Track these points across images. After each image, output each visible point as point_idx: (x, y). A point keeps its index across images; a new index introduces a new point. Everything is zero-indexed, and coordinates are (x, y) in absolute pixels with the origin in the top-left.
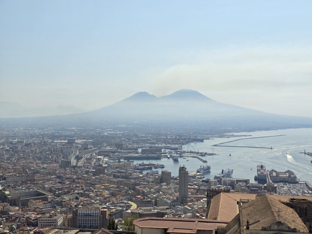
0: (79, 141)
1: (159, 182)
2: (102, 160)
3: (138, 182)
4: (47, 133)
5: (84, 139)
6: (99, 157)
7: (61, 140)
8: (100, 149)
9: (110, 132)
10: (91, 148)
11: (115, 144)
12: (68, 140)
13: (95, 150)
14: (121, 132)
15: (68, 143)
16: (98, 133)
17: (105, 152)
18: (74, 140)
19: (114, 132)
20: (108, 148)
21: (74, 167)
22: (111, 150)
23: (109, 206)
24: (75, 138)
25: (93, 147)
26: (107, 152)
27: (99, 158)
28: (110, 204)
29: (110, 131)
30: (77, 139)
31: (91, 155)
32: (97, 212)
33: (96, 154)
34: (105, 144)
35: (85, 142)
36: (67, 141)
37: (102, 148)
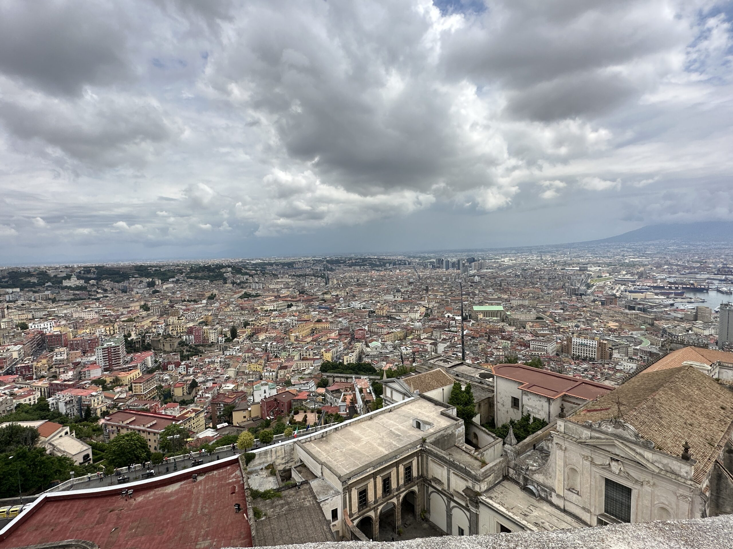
0: (593, 269)
1: (691, 319)
2: (617, 288)
4: (558, 260)
5: (599, 266)
7: (573, 267)
8: (616, 277)
9: (633, 260)
10: (606, 276)
11: (637, 272)
12: (580, 267)
13: (610, 278)
14: (648, 259)
15: (580, 270)
16: (618, 260)
17: (622, 281)
18: (587, 267)
19: (639, 259)
20: (628, 277)
21: (581, 295)
22: (631, 278)
23: (612, 338)
24: (589, 265)
25: (608, 275)
26: (624, 281)
29: (633, 258)
30: (591, 267)
31: (605, 283)
32: (594, 343)
33: (611, 283)
34: (624, 273)
35: (600, 270)
36: (578, 269)
37: (619, 276)
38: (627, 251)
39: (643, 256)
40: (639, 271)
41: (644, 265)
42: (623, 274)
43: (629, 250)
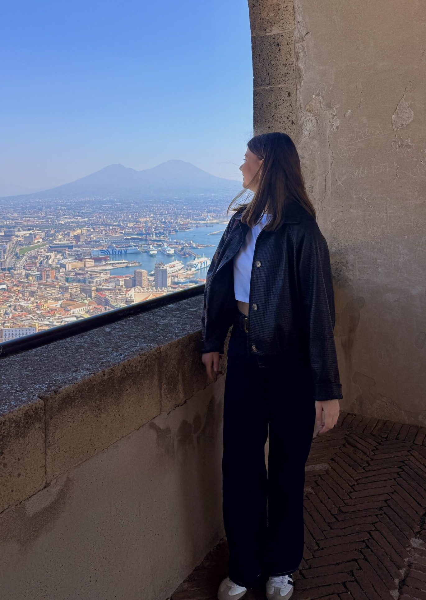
0: (22, 233)
1: (131, 285)
2: (53, 257)
3: (100, 287)
5: (29, 230)
6: (48, 254)
8: (50, 243)
9: (69, 220)
10: (39, 242)
11: (75, 236)
12: (5, 232)
13: (43, 245)
14: (85, 219)
15: (5, 236)
16: (51, 221)
17: (58, 247)
18: (14, 231)
19: (75, 220)
20: (63, 242)
21: (9, 269)
22: (68, 244)
23: (53, 322)
24: (16, 229)
25: (41, 240)
26: (61, 247)
27: (47, 257)
28: (56, 319)
29: (69, 218)
30: (19, 230)
31: (38, 251)
33: (45, 250)
34: (60, 236)
35: (30, 234)
36: (3, 234)
37: (55, 242)
38: (61, 209)
39: (79, 216)
40: (76, 233)
41: (81, 227)
42: (60, 239)
43: (64, 208)
